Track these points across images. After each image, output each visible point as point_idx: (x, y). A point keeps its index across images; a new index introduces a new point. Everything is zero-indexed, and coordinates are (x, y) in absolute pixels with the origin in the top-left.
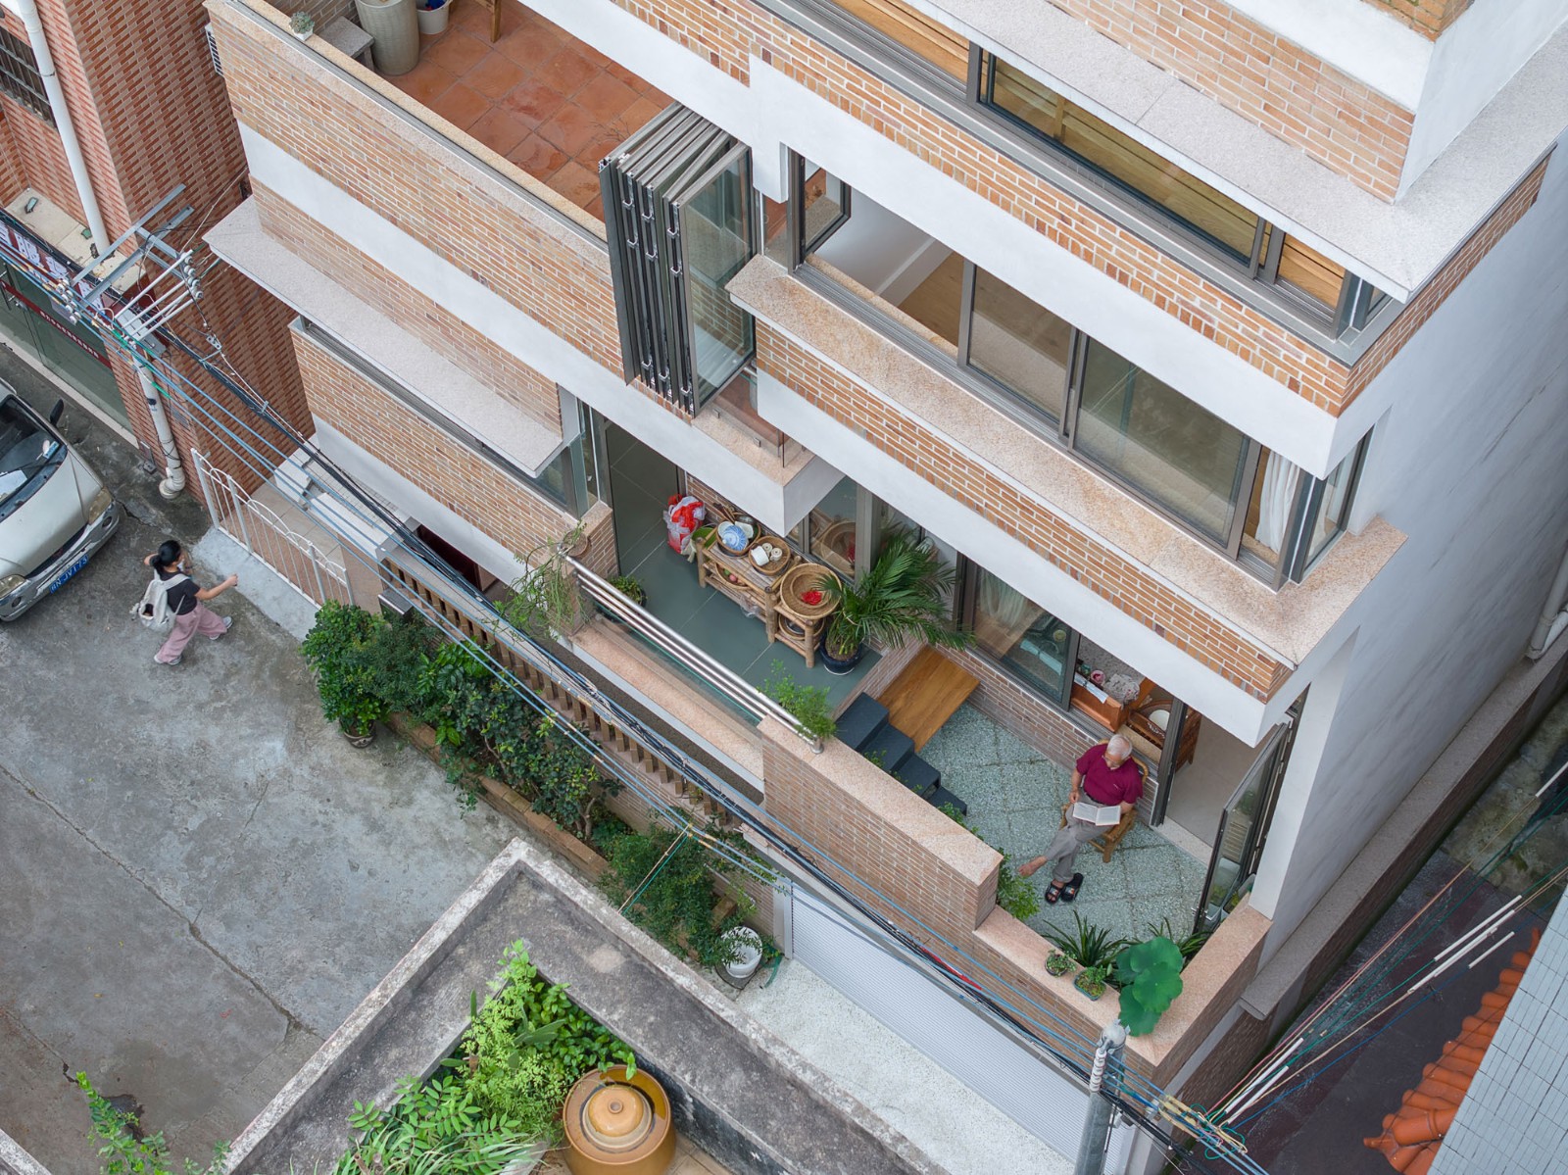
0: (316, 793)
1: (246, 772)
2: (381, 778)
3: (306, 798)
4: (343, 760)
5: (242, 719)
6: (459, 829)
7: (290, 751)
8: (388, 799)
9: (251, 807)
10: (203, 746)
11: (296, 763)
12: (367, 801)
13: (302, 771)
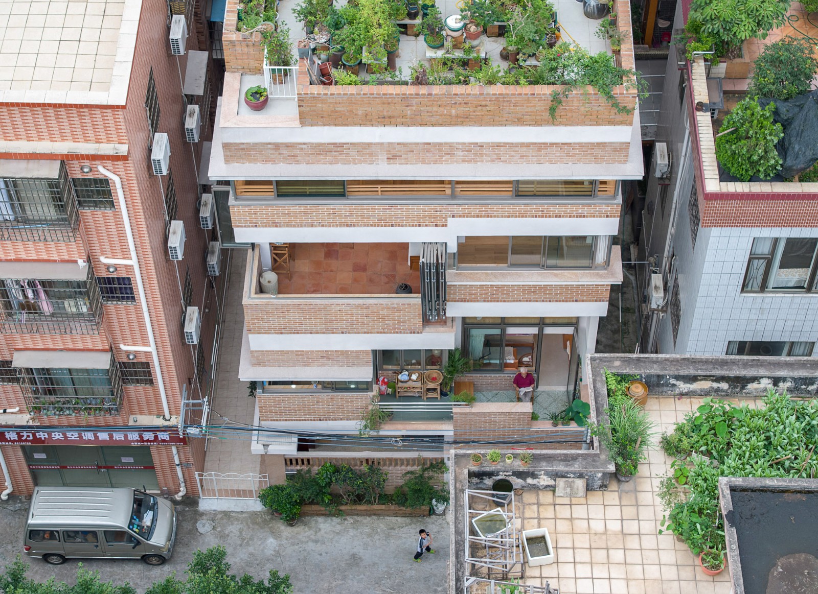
0: (293, 544)
1: (269, 552)
2: (307, 529)
3: (292, 547)
4: (292, 532)
5: (255, 540)
6: (339, 527)
7: (276, 539)
8: (313, 533)
9: (279, 559)
10: (251, 554)
11: (281, 541)
12: (308, 537)
13: (284, 542)
